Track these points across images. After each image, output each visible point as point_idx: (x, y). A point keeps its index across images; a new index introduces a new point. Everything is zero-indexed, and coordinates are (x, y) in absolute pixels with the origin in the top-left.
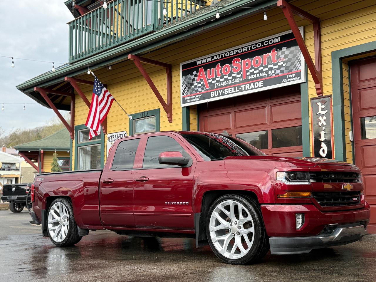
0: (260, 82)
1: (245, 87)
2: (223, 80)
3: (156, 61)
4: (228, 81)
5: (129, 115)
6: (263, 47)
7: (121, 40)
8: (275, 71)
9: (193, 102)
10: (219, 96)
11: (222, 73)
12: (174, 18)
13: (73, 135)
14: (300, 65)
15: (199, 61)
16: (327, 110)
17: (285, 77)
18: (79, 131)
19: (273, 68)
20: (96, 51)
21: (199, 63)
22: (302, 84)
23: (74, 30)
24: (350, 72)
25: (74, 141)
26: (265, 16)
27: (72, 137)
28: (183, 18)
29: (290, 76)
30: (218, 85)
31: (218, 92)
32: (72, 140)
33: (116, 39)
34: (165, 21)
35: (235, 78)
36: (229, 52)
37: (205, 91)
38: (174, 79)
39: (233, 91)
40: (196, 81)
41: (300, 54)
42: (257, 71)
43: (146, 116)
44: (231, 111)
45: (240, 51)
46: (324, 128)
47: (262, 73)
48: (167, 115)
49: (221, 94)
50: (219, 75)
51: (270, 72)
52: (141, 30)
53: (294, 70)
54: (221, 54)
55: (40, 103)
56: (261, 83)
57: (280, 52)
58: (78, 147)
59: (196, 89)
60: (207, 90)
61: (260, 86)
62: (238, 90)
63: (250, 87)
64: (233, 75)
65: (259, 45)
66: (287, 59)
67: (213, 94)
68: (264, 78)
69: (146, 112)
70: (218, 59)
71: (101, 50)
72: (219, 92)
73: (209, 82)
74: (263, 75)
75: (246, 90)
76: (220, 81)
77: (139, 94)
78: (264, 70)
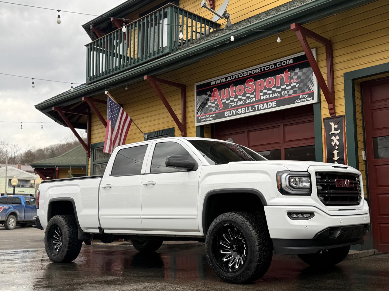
0: (273, 102)
1: (258, 107)
2: (237, 100)
3: (170, 82)
4: (241, 101)
5: (144, 134)
6: (275, 68)
7: (138, 62)
8: (288, 92)
9: (207, 121)
10: (233, 115)
11: (235, 93)
12: (189, 41)
13: (89, 153)
14: (313, 86)
15: (213, 82)
16: (340, 130)
17: (298, 98)
18: (95, 149)
19: (286, 89)
20: (113, 72)
21: (213, 84)
22: (315, 104)
23: (92, 52)
24: (362, 92)
25: (90, 159)
26: (278, 38)
27: (88, 155)
28: (197, 40)
29: (303, 97)
30: (232, 104)
31: (231, 111)
32: (88, 158)
33: (133, 60)
34: (180, 43)
35: (248, 98)
36: (243, 73)
37: (219, 110)
38: (188, 99)
39: (247, 111)
40: (210, 101)
41: (313, 75)
42: (271, 92)
43: (161, 135)
44: (245, 130)
45: (254, 72)
46: (337, 148)
47: (275, 94)
48: (182, 134)
49: (234, 114)
50: (233, 95)
51: (283, 93)
52: (157, 52)
53: (307, 91)
54: (235, 75)
55: (57, 122)
57: (293, 74)
58: (94, 165)
59: (210, 109)
60: (221, 110)
61: (273, 106)
62: (251, 110)
63: (263, 107)
64: (247, 95)
65: (272, 67)
66: (300, 80)
67: (227, 114)
68: (277, 98)
69: (161, 130)
70: (231, 80)
71: (118, 71)
72: (232, 111)
73: (223, 101)
74: (276, 96)
75: (260, 110)
76: (234, 101)
77: (154, 113)
78: (277, 91)
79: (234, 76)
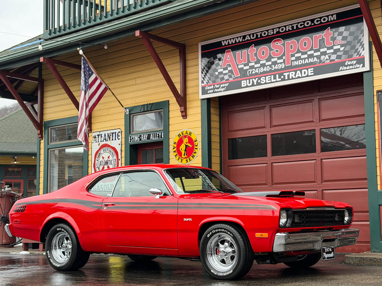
0: (309, 70)
1: (289, 76)
2: (259, 65)
3: (166, 39)
4: (265, 67)
5: (125, 108)
6: (313, 25)
7: (123, 12)
8: (330, 57)
9: (216, 92)
10: (253, 85)
11: (257, 57)
13: (41, 133)
14: (364, 50)
15: (225, 41)
17: (343, 64)
18: (49, 128)
19: (327, 53)
20: (84, 24)
21: (225, 44)
22: (366, 73)
25: (42, 141)
27: (40, 136)
29: (350, 63)
30: (252, 71)
31: (251, 80)
32: (40, 140)
35: (275, 63)
36: (267, 31)
37: (234, 79)
38: (189, 63)
39: (273, 80)
40: (221, 66)
41: (363, 36)
42: (306, 56)
43: (149, 110)
44: (266, 105)
45: (282, 29)
47: (312, 58)
48: (181, 109)
49: (255, 84)
50: (253, 59)
51: (322, 57)
54: (256, 33)
56: (311, 70)
57: (336, 34)
58: (48, 149)
59: (221, 76)
60: (237, 78)
61: (309, 75)
62: (279, 78)
63: (295, 75)
64: (273, 60)
65: (308, 24)
66: (345, 42)
67: (245, 83)
68: (315, 64)
69: (150, 104)
70: (251, 39)
71: (93, 23)
72: (253, 81)
73: (239, 67)
74: (314, 61)
75: (291, 79)
76: (255, 67)
77: (138, 81)
78: (314, 55)
79: (255, 35)
